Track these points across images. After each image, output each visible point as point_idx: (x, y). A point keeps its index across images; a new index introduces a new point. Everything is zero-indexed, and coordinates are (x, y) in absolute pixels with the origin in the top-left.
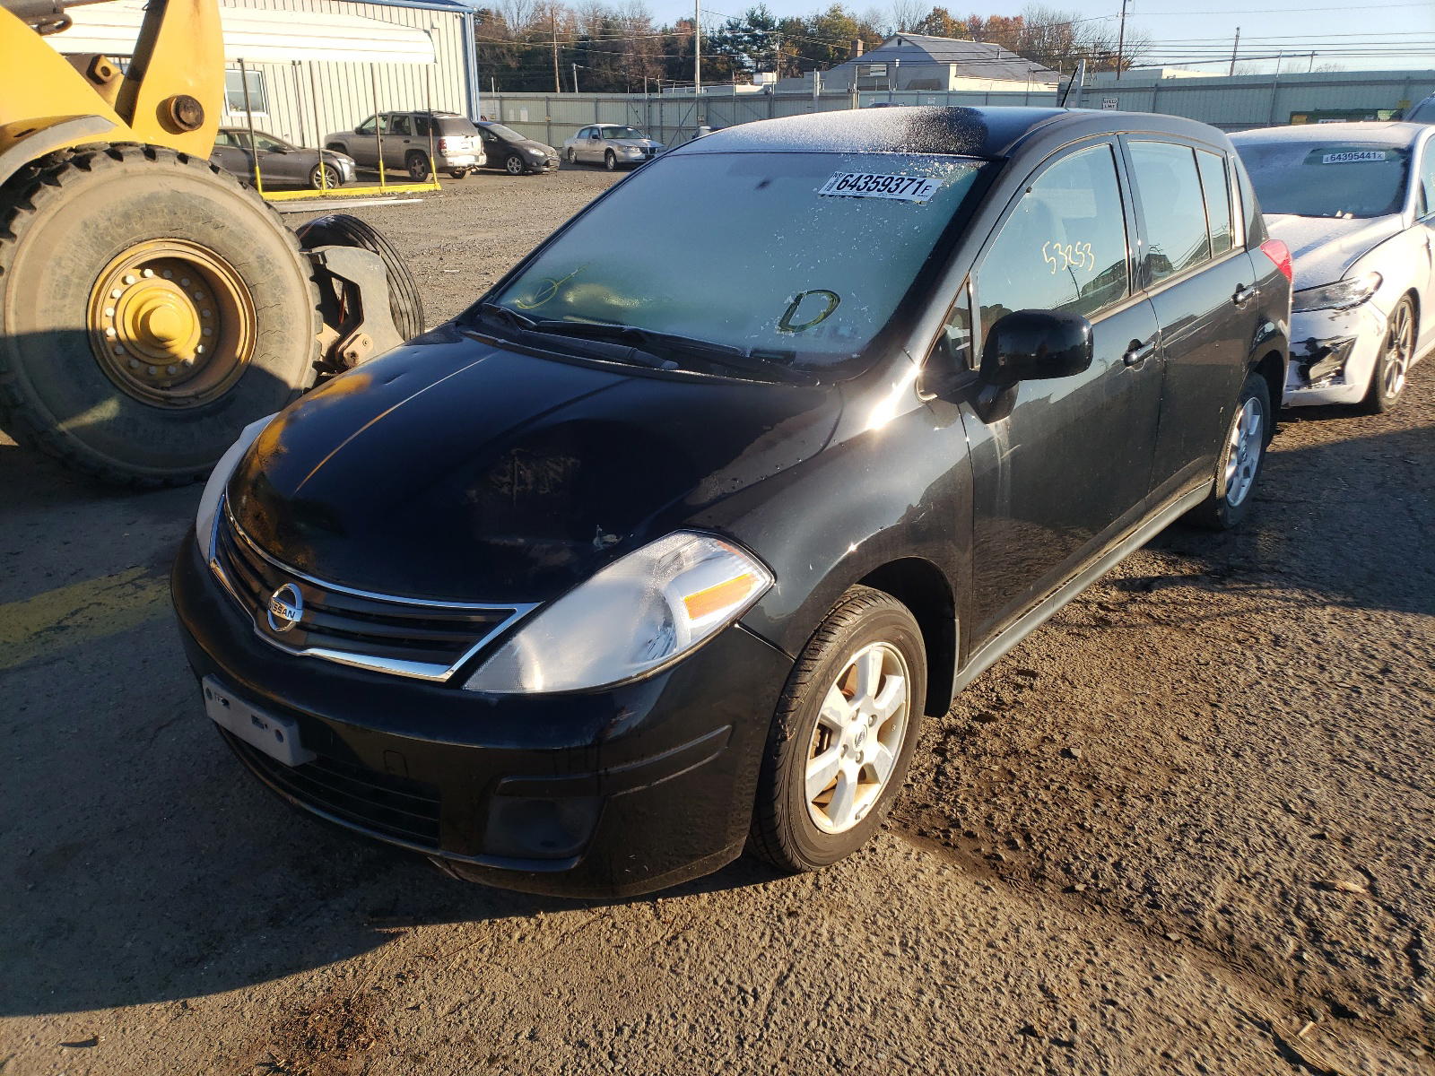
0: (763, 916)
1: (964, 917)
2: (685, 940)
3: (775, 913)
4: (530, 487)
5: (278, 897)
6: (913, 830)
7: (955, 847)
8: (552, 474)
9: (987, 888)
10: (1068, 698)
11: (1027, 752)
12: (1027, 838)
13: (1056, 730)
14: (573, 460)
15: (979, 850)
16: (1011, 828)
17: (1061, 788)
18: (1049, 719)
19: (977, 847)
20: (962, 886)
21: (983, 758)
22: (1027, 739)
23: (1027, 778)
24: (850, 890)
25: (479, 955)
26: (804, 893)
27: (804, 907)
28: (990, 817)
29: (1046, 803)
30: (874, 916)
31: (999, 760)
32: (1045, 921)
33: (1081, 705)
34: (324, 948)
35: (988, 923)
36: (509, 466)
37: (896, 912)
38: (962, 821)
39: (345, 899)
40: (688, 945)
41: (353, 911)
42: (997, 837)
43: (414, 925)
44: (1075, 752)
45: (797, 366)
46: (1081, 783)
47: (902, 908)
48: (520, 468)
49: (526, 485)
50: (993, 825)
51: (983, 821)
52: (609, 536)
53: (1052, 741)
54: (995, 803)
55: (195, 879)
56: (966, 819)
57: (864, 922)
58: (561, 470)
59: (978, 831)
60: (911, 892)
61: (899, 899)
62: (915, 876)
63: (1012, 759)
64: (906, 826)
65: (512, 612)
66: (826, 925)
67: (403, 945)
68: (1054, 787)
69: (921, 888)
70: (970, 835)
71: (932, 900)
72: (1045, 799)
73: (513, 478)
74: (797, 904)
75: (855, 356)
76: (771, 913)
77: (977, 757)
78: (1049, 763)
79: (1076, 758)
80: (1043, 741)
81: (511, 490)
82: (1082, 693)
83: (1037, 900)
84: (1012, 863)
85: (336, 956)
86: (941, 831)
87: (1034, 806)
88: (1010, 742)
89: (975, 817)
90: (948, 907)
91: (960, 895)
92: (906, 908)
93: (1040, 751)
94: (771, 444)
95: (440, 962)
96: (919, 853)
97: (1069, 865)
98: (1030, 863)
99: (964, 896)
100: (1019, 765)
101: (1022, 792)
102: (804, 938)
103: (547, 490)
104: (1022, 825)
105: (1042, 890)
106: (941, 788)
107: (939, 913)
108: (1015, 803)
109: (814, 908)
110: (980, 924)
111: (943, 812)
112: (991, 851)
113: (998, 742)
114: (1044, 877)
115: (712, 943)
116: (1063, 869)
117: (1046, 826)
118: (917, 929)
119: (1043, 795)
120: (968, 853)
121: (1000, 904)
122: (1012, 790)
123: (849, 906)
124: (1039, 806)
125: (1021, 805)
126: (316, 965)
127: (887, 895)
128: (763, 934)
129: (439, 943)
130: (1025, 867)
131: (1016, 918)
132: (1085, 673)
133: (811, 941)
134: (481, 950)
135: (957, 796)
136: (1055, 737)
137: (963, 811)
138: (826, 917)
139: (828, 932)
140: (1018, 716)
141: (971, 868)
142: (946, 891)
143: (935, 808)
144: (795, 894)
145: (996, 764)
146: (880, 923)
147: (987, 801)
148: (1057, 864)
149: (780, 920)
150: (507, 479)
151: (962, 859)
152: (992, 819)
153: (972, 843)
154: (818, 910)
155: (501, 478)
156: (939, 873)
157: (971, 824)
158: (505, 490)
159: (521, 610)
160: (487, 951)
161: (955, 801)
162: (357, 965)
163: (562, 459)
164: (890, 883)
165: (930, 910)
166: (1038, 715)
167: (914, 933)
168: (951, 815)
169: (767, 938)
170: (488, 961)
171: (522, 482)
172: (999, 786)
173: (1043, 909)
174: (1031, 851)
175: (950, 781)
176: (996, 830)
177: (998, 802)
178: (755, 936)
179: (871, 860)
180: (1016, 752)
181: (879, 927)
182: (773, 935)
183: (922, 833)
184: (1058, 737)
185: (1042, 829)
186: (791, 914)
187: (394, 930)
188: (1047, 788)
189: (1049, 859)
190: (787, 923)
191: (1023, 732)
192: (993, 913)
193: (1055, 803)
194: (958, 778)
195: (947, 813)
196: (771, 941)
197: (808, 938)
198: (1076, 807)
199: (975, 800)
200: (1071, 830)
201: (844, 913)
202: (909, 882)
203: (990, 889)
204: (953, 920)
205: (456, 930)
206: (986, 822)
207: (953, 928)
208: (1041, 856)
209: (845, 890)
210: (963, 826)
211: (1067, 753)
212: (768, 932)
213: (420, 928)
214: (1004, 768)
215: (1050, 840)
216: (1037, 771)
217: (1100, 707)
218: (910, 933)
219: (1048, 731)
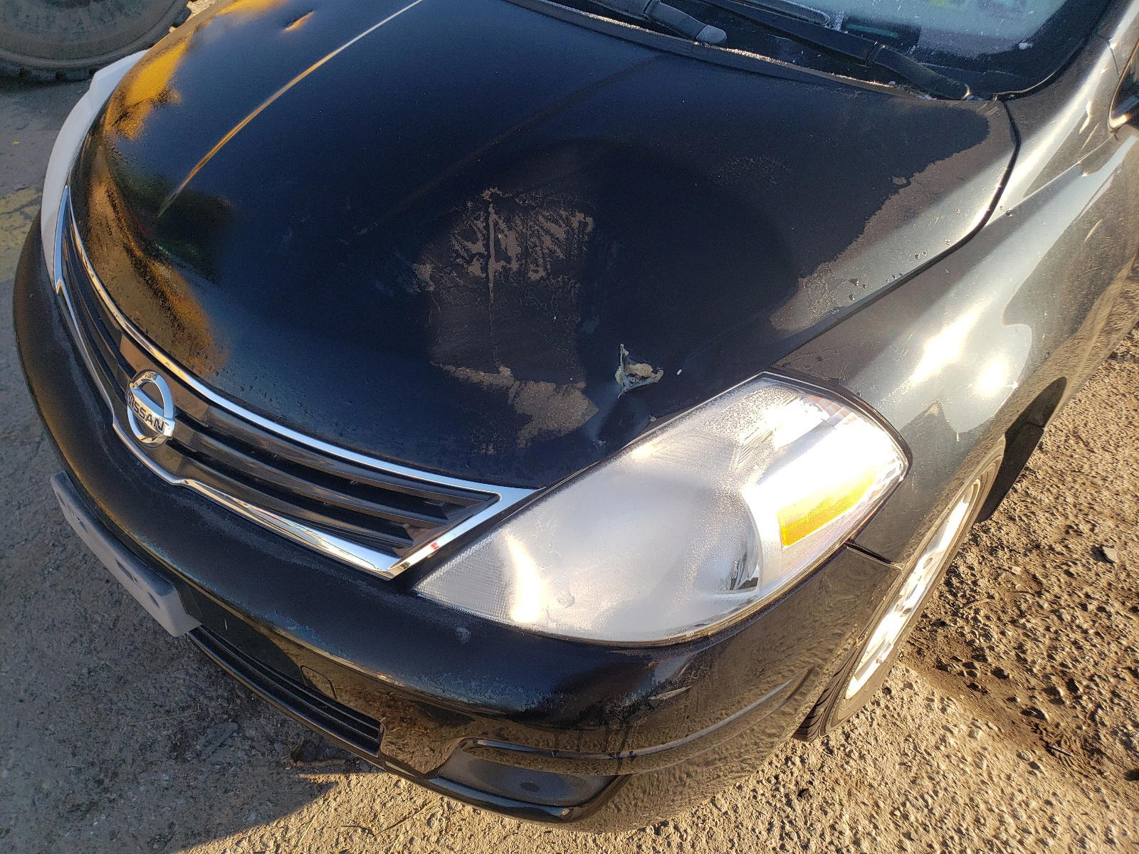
0: (768, 795)
1: (1015, 817)
2: (676, 828)
3: (782, 789)
4: (515, 266)
5: (183, 709)
6: (930, 660)
7: (984, 692)
8: (548, 241)
9: (1033, 765)
10: (1086, 467)
11: (1051, 548)
12: (1071, 686)
13: (1081, 517)
14: (580, 216)
15: (1013, 700)
16: (1049, 669)
17: (1101, 609)
18: (1070, 500)
19: (1010, 694)
20: (1002, 759)
21: (1000, 553)
22: (1049, 528)
23: (1057, 590)
24: (868, 757)
25: (428, 831)
26: (813, 760)
27: (816, 783)
28: (1020, 647)
29: (1085, 632)
30: (904, 805)
31: (1020, 559)
32: (1113, 828)
33: (1104, 479)
34: (238, 803)
35: (1045, 828)
36: (480, 224)
37: (930, 801)
38: (987, 651)
39: (263, 721)
40: (681, 837)
41: (272, 743)
42: (1033, 682)
43: (347, 772)
44: (1111, 554)
45: (923, 55)
46: (1123, 603)
47: (936, 793)
48: (497, 229)
49: (508, 260)
50: (1025, 660)
51: (1013, 653)
52: (638, 366)
53: (1079, 533)
54: (1024, 627)
55: (85, 671)
56: (991, 648)
57: (892, 814)
58: (561, 234)
59: (1007, 667)
60: (943, 767)
61: (931, 778)
62: (943, 739)
63: (1034, 555)
64: (919, 652)
65: (493, 498)
66: (846, 817)
67: (333, 804)
68: (1092, 607)
69: (954, 759)
70: (999, 673)
71: (971, 782)
72: (1085, 626)
73: (487, 246)
74: (807, 777)
75: (1023, 46)
76: (777, 789)
77: (993, 551)
78: (1080, 568)
79: (1111, 562)
80: (1067, 532)
81: (485, 269)
82: (1102, 460)
83: (1098, 790)
84: (1057, 725)
85: (253, 816)
86: (964, 665)
87: (1072, 636)
88: (1028, 531)
89: (1002, 646)
90: (992, 794)
91: (1003, 776)
92: (941, 793)
93: (1066, 547)
94: (909, 215)
95: (379, 839)
96: (942, 699)
97: (1128, 735)
98: (1080, 728)
99: (1009, 777)
100: (1044, 566)
101: (1054, 612)
102: (822, 835)
103: (542, 273)
104: (1062, 665)
105: (1101, 773)
106: (955, 595)
107: (982, 806)
108: (1048, 629)
109: (829, 783)
110: (1037, 832)
111: (963, 635)
112: (1029, 704)
113: (1014, 530)
114: (1099, 752)
115: (710, 836)
116: (1122, 742)
117: (1093, 670)
118: (959, 831)
119: (1082, 620)
120: (1001, 703)
121: (1054, 794)
122: (1041, 607)
123: (871, 786)
124: (1078, 636)
125: (1056, 632)
126: (229, 833)
127: (914, 769)
128: (771, 824)
129: (377, 807)
130: (1075, 733)
131: (1079, 822)
132: (1101, 430)
133: (831, 843)
134: (429, 823)
135: (977, 612)
136: (1081, 527)
137: (987, 636)
138: (844, 802)
139: (851, 829)
140: (1032, 491)
141: (1010, 730)
142: (985, 767)
143: (953, 628)
144: (803, 761)
145: (1016, 563)
146: (912, 818)
147: (1013, 622)
148: (1114, 733)
149: (789, 803)
150: (478, 247)
151: (994, 712)
152: (1024, 652)
153: (1004, 688)
154: (833, 789)
155: (469, 245)
156: (971, 735)
157: (998, 657)
158: (475, 269)
159: (508, 496)
160: (436, 824)
161: (975, 619)
162: (278, 835)
163: (564, 214)
164: (915, 748)
165: (972, 800)
166: (1054, 491)
167: (956, 838)
168: (974, 641)
169: (776, 831)
170: (438, 841)
171: (502, 255)
172: (1026, 601)
173: (1108, 807)
174: (1078, 708)
175: (966, 587)
176: (1031, 670)
177: (1029, 625)
178: (762, 827)
179: (887, 707)
180: (1038, 547)
181: (911, 824)
182: (783, 828)
183: (941, 667)
184: (1085, 528)
185: (1087, 674)
186: (802, 793)
187: (321, 778)
188: (1084, 607)
189: (1103, 724)
190: (798, 808)
191: (1041, 517)
192: (1049, 811)
193: (1097, 634)
194: (975, 583)
195: (969, 637)
196: (782, 838)
197: (828, 839)
198: (1124, 642)
199: (999, 619)
200: (1124, 679)
201: (863, 795)
202: (938, 748)
203: (1038, 768)
204: (1002, 822)
205: (396, 785)
206: (1017, 655)
207: (1004, 836)
208: (1092, 716)
209: (862, 757)
210: (990, 660)
211: (1099, 554)
212: (777, 823)
213: (353, 777)
214: (1027, 571)
215: (1100, 693)
216: (1068, 578)
217: (1126, 485)
218: (952, 838)
219: (1071, 517)
